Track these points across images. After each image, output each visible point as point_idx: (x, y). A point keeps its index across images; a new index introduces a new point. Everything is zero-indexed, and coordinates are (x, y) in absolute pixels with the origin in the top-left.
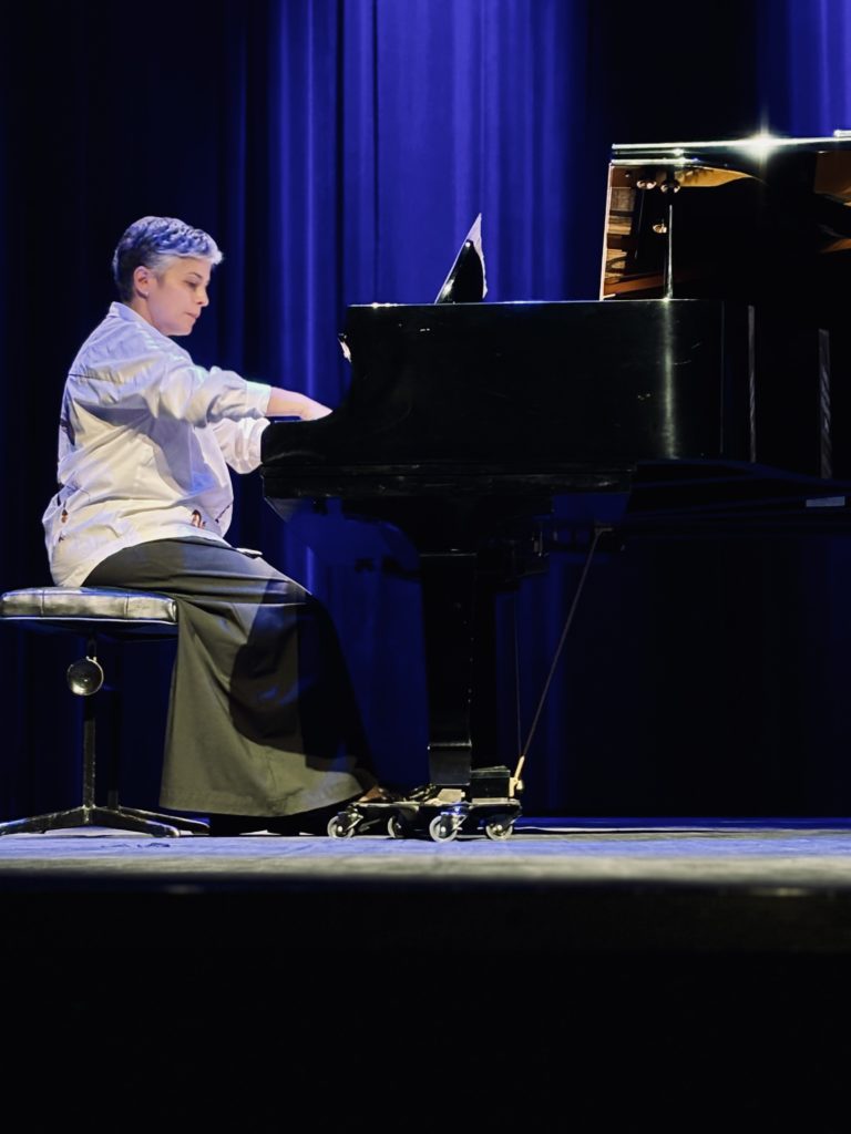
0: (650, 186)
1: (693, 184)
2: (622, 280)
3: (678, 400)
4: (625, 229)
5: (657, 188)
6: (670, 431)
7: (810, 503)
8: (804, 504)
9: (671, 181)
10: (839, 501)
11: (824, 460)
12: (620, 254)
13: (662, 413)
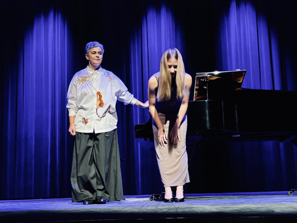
1: (210, 79)
2: (197, 97)
3: (209, 118)
4: (198, 87)
5: (205, 80)
7: (233, 136)
8: (232, 136)
10: (239, 136)
11: (237, 127)
12: (197, 92)
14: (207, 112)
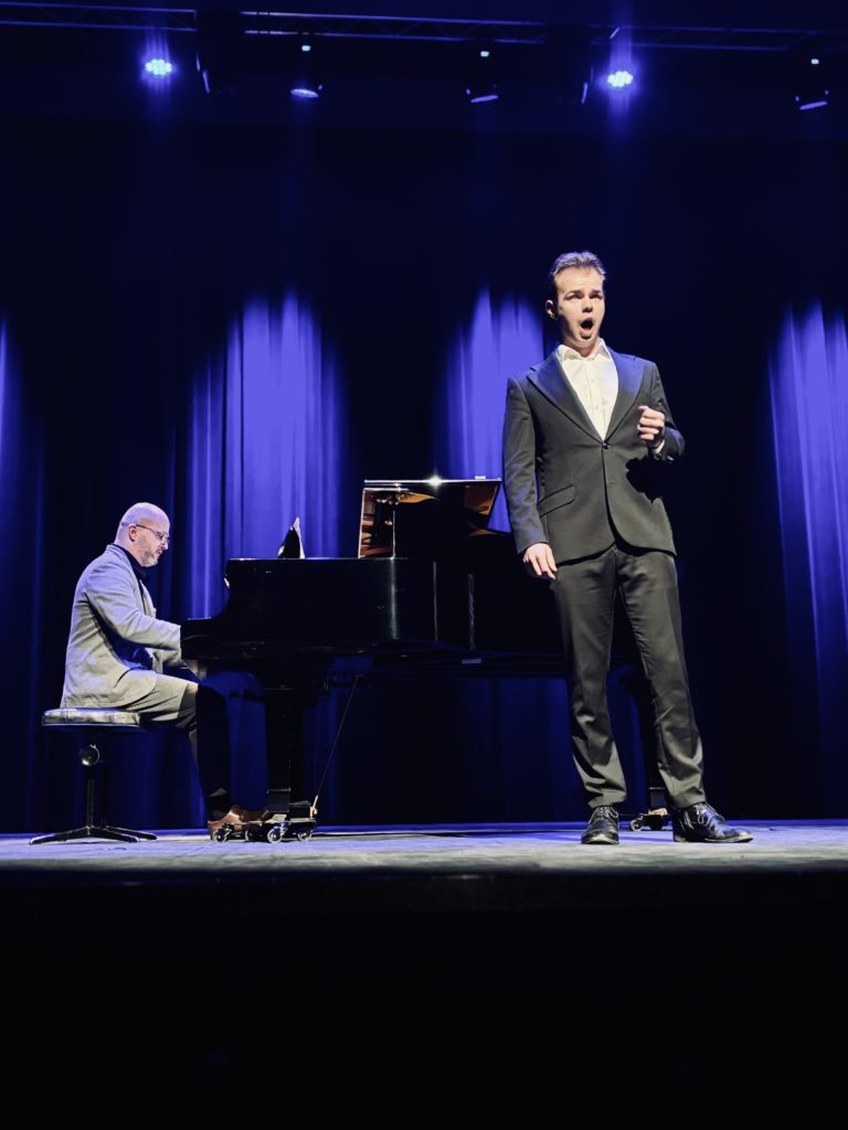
0: (384, 501)
1: (405, 501)
2: (369, 549)
3: (398, 609)
4: (370, 523)
5: (387, 503)
6: (394, 625)
7: (464, 662)
8: (461, 662)
9: (395, 500)
10: (478, 661)
11: (472, 640)
12: (368, 535)
13: (389, 616)
14: (393, 590)
